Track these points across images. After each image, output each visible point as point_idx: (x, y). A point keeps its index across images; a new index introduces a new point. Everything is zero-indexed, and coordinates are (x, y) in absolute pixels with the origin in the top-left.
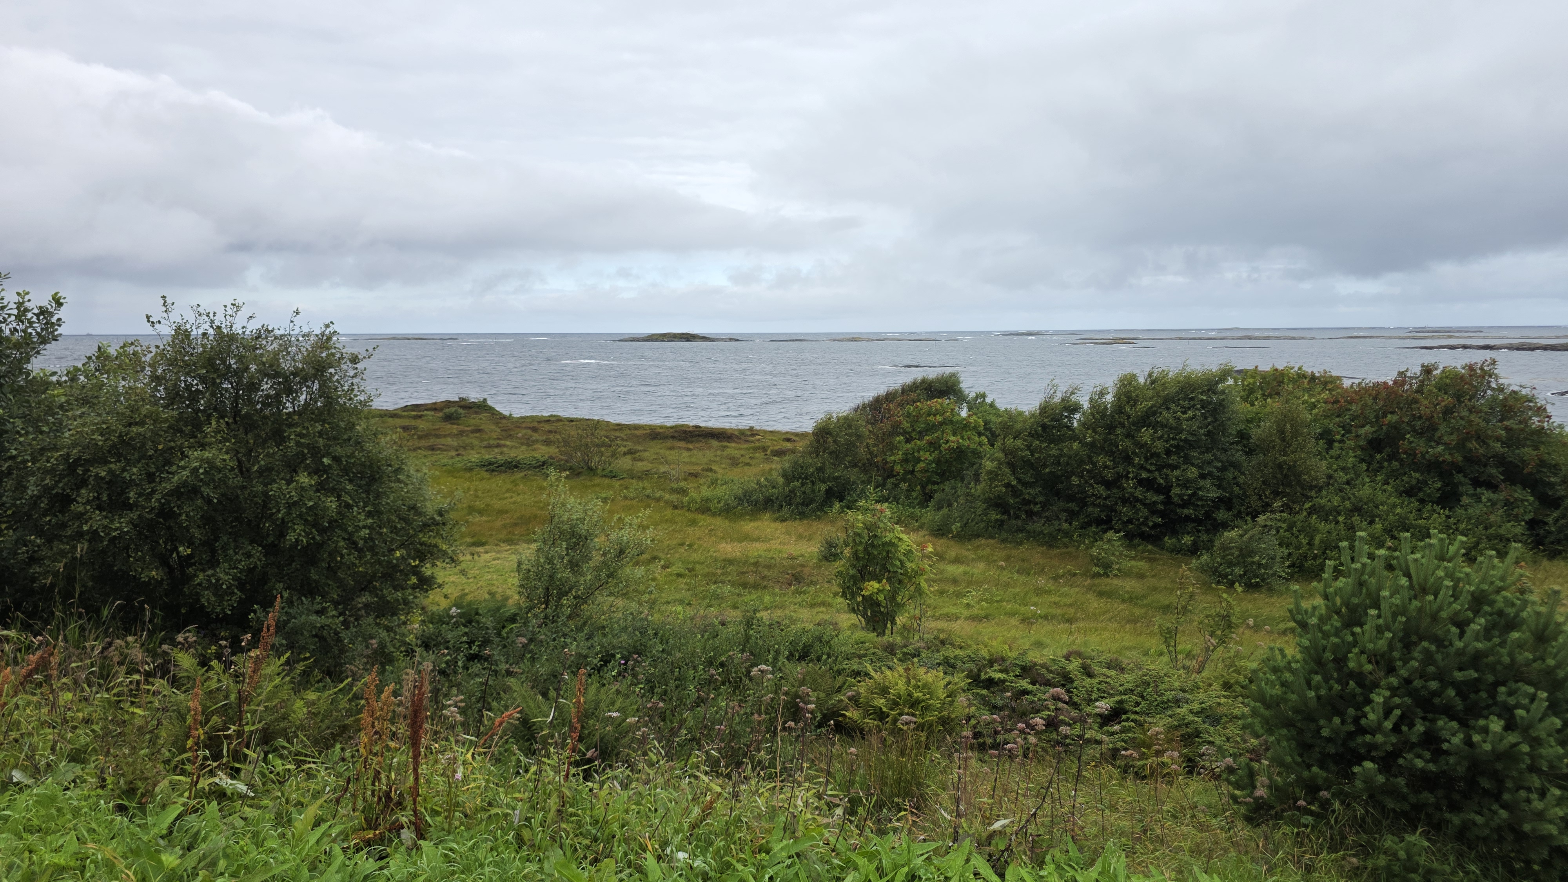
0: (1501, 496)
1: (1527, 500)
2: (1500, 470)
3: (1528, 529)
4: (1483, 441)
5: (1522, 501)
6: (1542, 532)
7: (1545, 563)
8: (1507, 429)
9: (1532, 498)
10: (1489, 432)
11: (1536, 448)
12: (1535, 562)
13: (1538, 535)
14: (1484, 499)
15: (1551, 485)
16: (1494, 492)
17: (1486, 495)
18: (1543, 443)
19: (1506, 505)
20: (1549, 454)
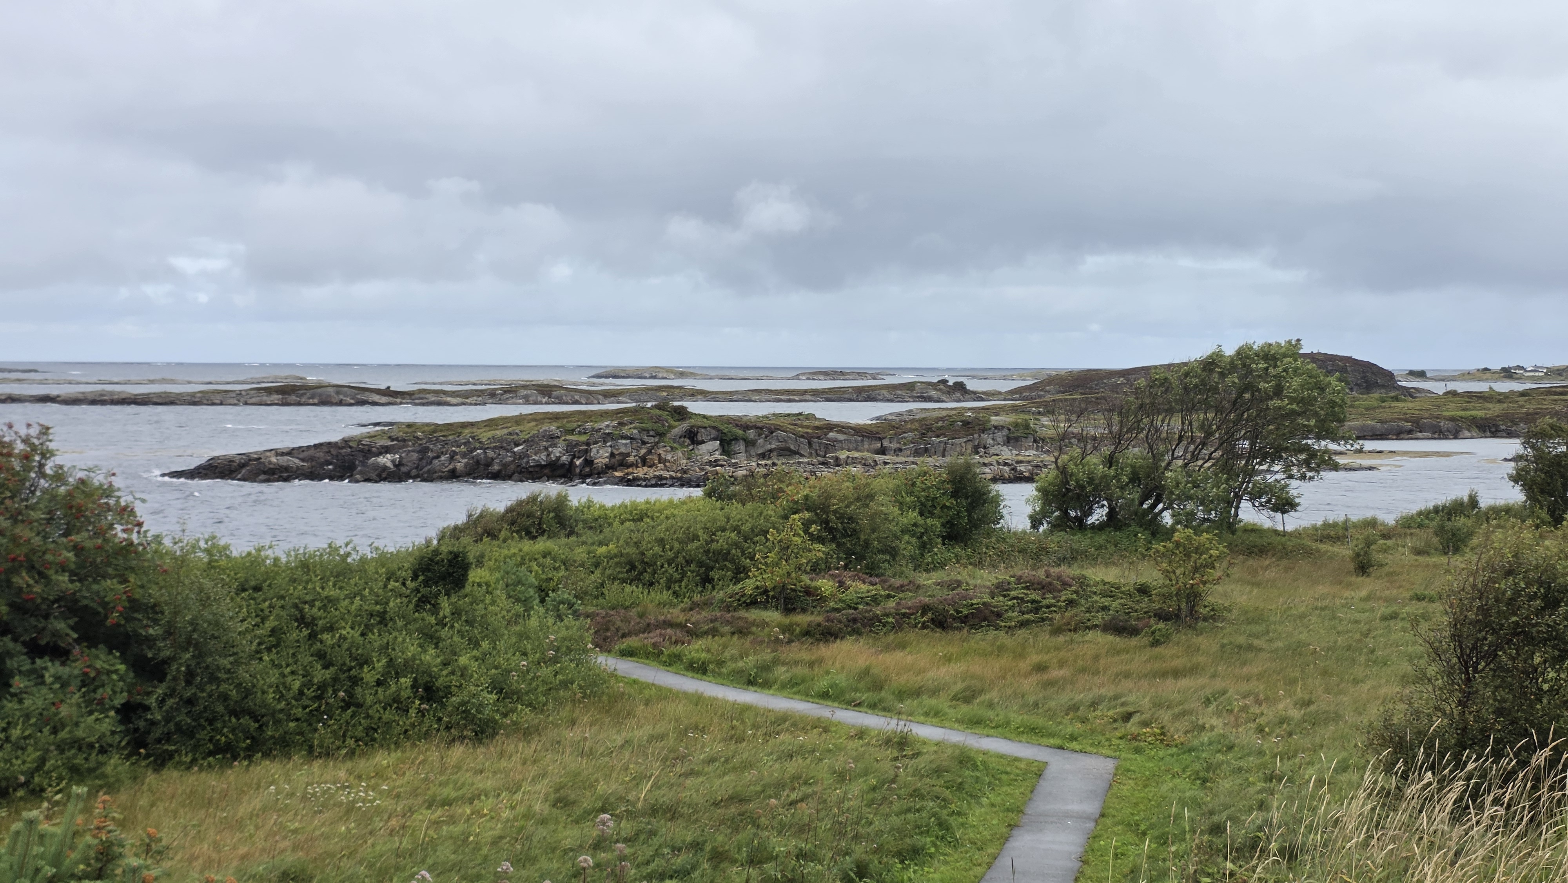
0: (75, 669)
1: (116, 672)
2: (71, 622)
3: (121, 722)
4: (40, 574)
5: (109, 673)
6: (142, 724)
7: (151, 778)
8: (78, 549)
9: (122, 667)
10: (49, 557)
11: (124, 581)
12: (135, 779)
13: (136, 730)
14: (48, 679)
15: (150, 641)
16: (63, 664)
17: (52, 669)
18: (132, 569)
19: (84, 685)
20: (142, 587)
